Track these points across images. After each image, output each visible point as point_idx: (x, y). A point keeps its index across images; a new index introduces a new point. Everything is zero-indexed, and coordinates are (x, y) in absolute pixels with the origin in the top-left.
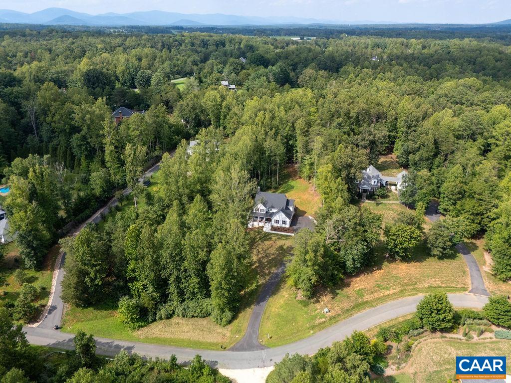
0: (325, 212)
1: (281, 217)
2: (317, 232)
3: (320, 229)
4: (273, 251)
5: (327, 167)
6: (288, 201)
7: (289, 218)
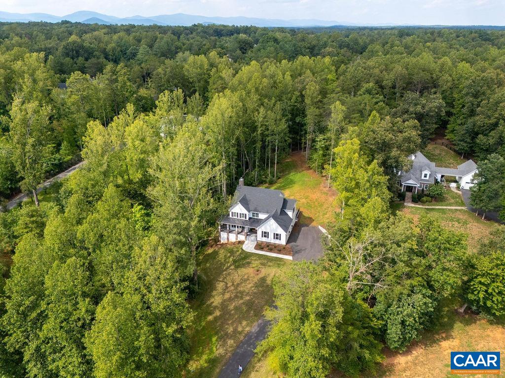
0: (345, 225)
1: (272, 226)
2: (330, 260)
3: (336, 255)
4: (248, 287)
5: (352, 144)
6: (285, 201)
7: (286, 230)
